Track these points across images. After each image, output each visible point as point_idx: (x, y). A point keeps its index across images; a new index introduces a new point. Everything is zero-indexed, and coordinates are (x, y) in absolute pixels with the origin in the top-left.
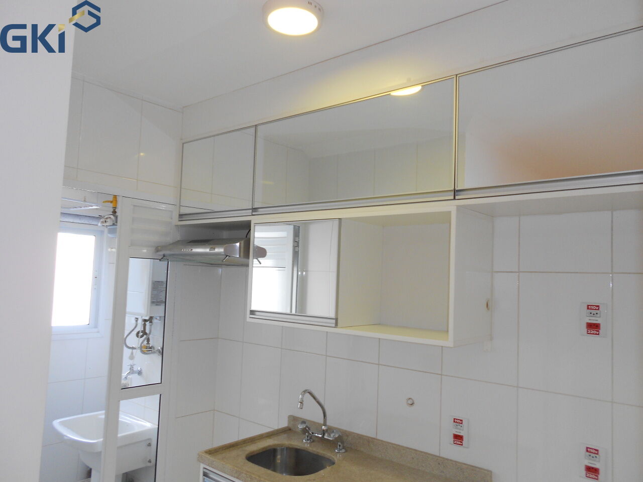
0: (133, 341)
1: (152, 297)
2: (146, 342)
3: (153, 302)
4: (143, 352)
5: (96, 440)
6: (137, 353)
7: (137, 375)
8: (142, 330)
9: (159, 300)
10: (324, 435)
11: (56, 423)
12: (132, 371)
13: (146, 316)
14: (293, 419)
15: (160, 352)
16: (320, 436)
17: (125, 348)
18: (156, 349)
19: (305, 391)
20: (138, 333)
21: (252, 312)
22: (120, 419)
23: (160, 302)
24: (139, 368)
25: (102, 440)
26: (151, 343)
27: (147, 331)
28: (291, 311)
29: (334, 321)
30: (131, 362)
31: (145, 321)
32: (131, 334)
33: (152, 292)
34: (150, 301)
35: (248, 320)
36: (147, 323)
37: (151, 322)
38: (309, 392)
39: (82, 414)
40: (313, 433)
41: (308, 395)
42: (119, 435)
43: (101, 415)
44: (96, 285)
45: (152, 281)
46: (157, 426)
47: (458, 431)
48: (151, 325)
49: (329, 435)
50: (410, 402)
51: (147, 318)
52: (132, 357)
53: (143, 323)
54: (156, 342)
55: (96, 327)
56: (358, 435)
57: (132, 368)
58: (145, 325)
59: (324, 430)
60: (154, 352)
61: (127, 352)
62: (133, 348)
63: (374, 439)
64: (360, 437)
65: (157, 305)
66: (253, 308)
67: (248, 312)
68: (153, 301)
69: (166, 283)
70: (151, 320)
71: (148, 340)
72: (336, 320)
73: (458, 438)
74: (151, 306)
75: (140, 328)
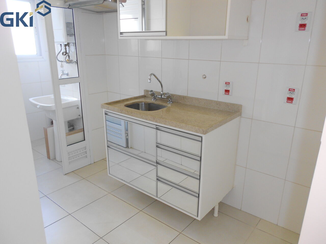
0: (61, 57)
1: (67, 32)
2: (67, 58)
3: (68, 35)
4: (67, 63)
5: (51, 105)
6: (65, 64)
7: (66, 76)
8: (65, 51)
9: (71, 34)
10: (162, 96)
11: (31, 100)
12: (63, 74)
13: (66, 42)
14: (146, 91)
15: (76, 62)
16: (160, 97)
17: (57, 61)
18: (74, 61)
19: (151, 74)
20: (63, 53)
21: (121, 33)
22: (61, 98)
23: (72, 35)
24: (67, 72)
25: (54, 104)
26: (71, 59)
27: (68, 52)
28: (142, 30)
29: (165, 33)
30: (62, 69)
31: (66, 45)
32: (60, 54)
33: (66, 29)
34: (66, 34)
35: (120, 38)
36: (67, 47)
37: (69, 46)
38: (153, 75)
39: (43, 96)
40: (156, 96)
41: (153, 76)
42: (62, 103)
43: (52, 96)
44: (36, 32)
45: (66, 22)
46: (80, 99)
47: (227, 88)
48: (69, 48)
49: (165, 96)
50: (204, 76)
51: (66, 43)
52: (62, 66)
53: (65, 47)
54: (73, 58)
55: (41, 55)
56: (178, 95)
57: (63, 72)
58: (66, 49)
59: (161, 94)
60: (73, 63)
61: (59, 64)
62: (62, 61)
63: (186, 96)
64: (180, 96)
65: (70, 36)
66: (121, 31)
67: (119, 34)
68: (68, 33)
69: (73, 24)
70: (68, 45)
71: (69, 57)
72: (166, 32)
73: (227, 91)
74: (67, 36)
75: (63, 50)
